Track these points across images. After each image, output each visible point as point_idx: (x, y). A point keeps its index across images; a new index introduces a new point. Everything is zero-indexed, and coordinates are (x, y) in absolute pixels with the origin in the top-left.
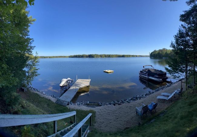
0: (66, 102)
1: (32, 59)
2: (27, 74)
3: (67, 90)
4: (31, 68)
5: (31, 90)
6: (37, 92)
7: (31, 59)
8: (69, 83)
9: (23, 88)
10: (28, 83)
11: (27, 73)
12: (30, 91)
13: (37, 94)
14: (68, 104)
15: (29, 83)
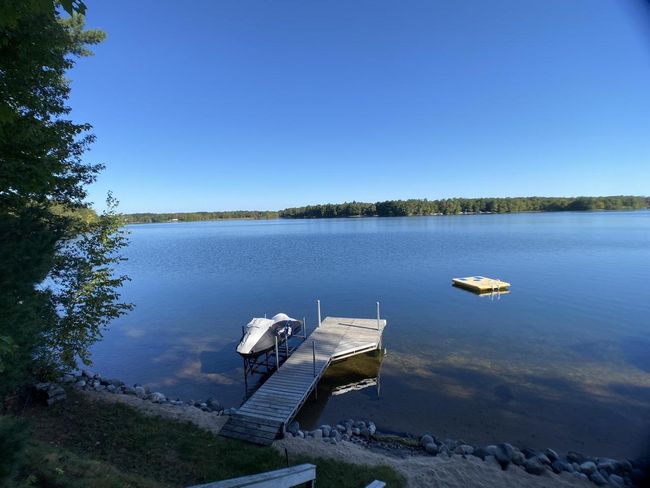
0: (270, 424)
1: (86, 230)
2: (61, 311)
3: (275, 369)
4: (80, 277)
5: (86, 391)
6: (123, 398)
7: (82, 228)
8: (283, 335)
9: (40, 386)
10: (68, 358)
11: (60, 307)
12: (82, 395)
13: (119, 406)
14: (280, 436)
15: (77, 358)
